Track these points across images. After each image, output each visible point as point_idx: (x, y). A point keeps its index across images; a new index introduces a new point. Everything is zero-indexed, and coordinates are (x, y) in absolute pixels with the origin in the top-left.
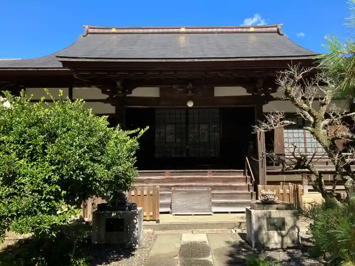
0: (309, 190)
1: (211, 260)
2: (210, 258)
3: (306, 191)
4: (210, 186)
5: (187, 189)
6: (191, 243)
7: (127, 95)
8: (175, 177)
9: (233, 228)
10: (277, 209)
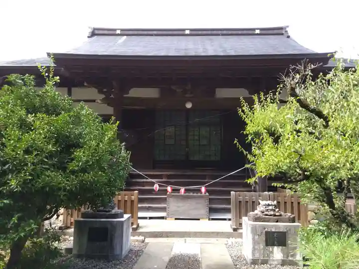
8: (173, 180)
9: (229, 238)
10: (277, 222)
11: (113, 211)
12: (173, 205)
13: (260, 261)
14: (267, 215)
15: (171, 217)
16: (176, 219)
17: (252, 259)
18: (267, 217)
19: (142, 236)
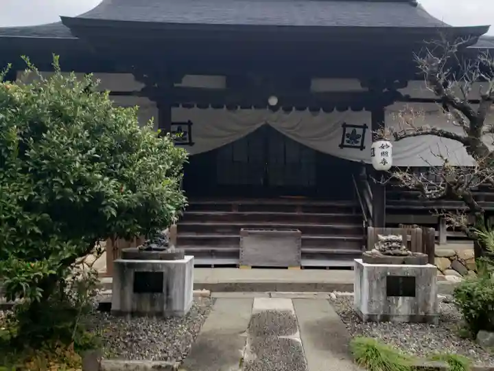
0: (449, 238)
1: (298, 340)
2: (296, 337)
3: (443, 239)
4: (300, 228)
5: (264, 231)
6: (268, 311)
7: (176, 85)
8: (247, 213)
9: (332, 292)
10: (404, 263)
11: (169, 250)
12: (250, 246)
13: (379, 318)
14: (389, 254)
15: (246, 265)
16: (253, 267)
17: (369, 315)
18: (390, 257)
19: (206, 289)
